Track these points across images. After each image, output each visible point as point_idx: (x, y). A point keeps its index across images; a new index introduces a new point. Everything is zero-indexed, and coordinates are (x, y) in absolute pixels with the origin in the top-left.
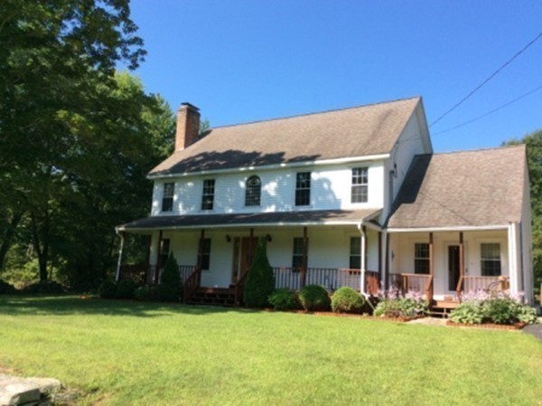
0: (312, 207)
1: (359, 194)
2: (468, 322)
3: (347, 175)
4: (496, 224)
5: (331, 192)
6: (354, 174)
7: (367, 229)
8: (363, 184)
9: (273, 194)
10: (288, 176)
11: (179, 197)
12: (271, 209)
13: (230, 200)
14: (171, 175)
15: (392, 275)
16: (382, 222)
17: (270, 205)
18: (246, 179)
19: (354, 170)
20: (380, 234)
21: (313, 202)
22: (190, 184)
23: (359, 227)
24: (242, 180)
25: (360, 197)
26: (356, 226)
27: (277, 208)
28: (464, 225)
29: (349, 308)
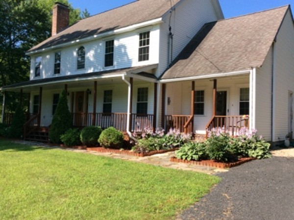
0: (114, 67)
1: (144, 54)
2: (186, 158)
3: (136, 39)
4: (241, 69)
5: (126, 54)
6: (141, 38)
7: (134, 80)
8: (146, 46)
9: (92, 59)
10: (101, 44)
11: (43, 66)
12: (91, 71)
13: (68, 65)
14: (36, 51)
15: (166, 116)
16: (158, 75)
17: (90, 67)
18: (77, 49)
19: (141, 35)
20: (156, 84)
21: (115, 63)
22: (48, 57)
23: (123, 78)
24: (75, 50)
25: (144, 56)
26: (121, 77)
27: (94, 69)
28: (214, 73)
29: (109, 144)
